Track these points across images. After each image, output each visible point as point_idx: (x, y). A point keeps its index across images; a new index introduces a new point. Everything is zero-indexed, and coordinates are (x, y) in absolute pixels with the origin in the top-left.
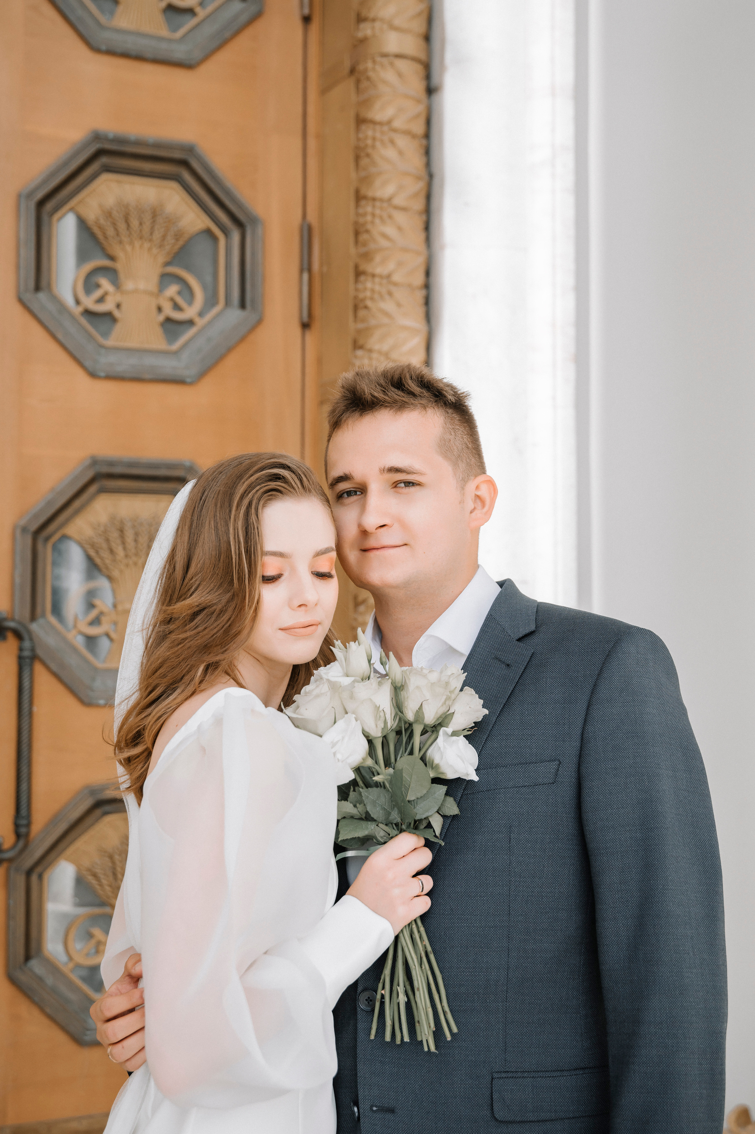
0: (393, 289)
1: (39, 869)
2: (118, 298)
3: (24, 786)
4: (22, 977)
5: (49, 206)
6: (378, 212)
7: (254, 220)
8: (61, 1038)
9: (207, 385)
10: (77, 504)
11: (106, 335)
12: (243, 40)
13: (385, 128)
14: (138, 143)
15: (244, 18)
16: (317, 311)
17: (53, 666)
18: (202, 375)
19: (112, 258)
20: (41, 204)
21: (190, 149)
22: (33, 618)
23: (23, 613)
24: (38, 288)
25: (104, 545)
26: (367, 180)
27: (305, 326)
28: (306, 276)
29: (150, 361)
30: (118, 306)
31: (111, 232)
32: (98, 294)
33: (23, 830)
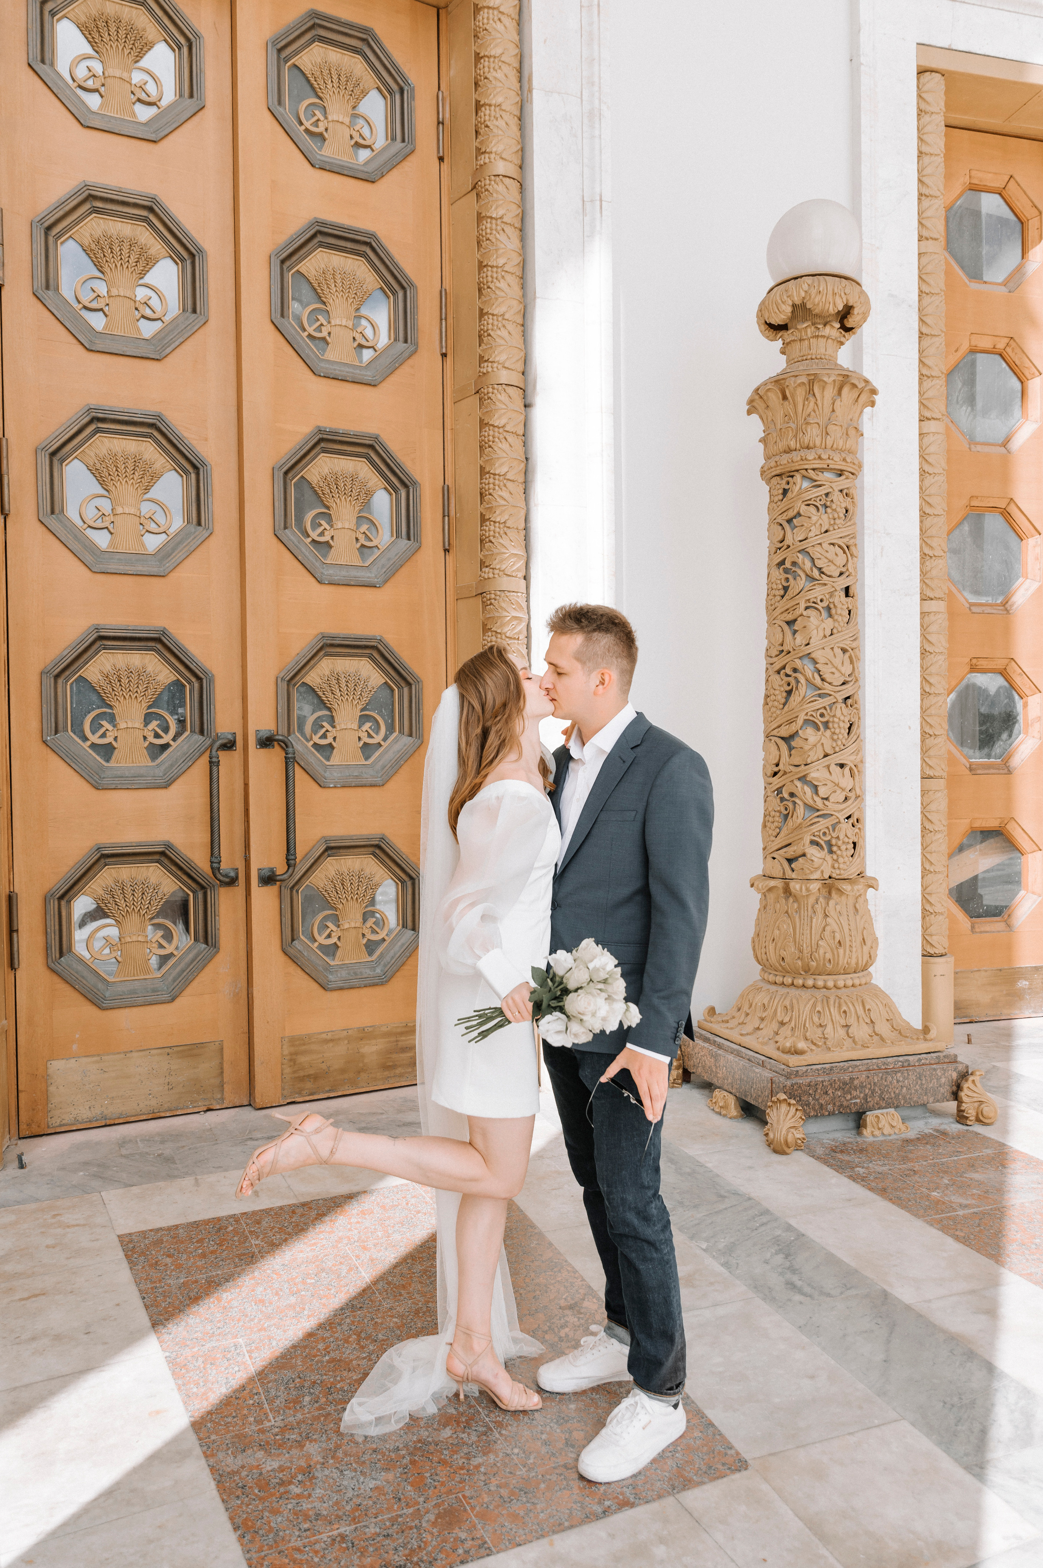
0: (508, 531)
1: (296, 888)
2: (332, 533)
3: (292, 836)
4: (291, 951)
5: (290, 475)
6: (497, 482)
7: (415, 483)
8: (315, 986)
9: (388, 588)
10: (312, 662)
11: (325, 556)
12: (405, 369)
13: (501, 430)
14: (344, 434)
15: (406, 354)
16: (454, 542)
17: (302, 764)
18: (386, 582)
19: (328, 508)
20: (286, 473)
21: (376, 438)
22: (289, 734)
23: (283, 730)
24: (285, 528)
25: (328, 689)
26: (490, 461)
27: (446, 551)
28: (446, 518)
29: (354, 573)
30: (332, 537)
31: (327, 491)
32: (320, 529)
33: (292, 862)
